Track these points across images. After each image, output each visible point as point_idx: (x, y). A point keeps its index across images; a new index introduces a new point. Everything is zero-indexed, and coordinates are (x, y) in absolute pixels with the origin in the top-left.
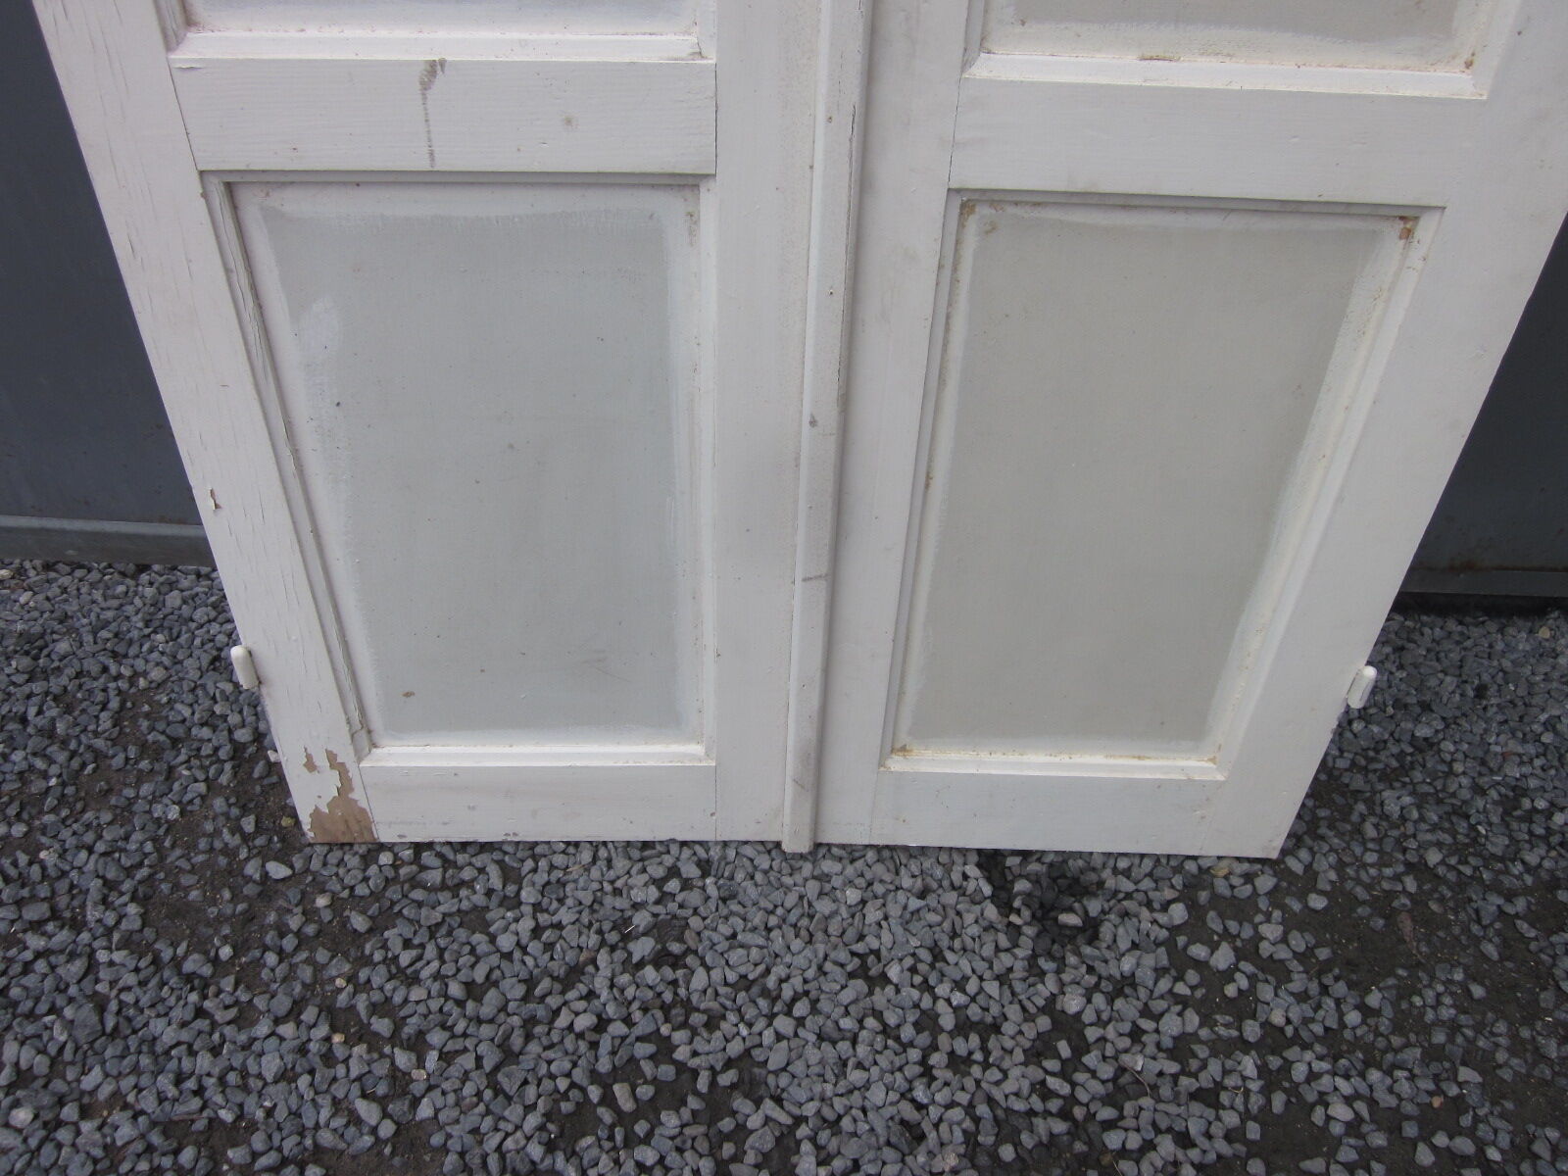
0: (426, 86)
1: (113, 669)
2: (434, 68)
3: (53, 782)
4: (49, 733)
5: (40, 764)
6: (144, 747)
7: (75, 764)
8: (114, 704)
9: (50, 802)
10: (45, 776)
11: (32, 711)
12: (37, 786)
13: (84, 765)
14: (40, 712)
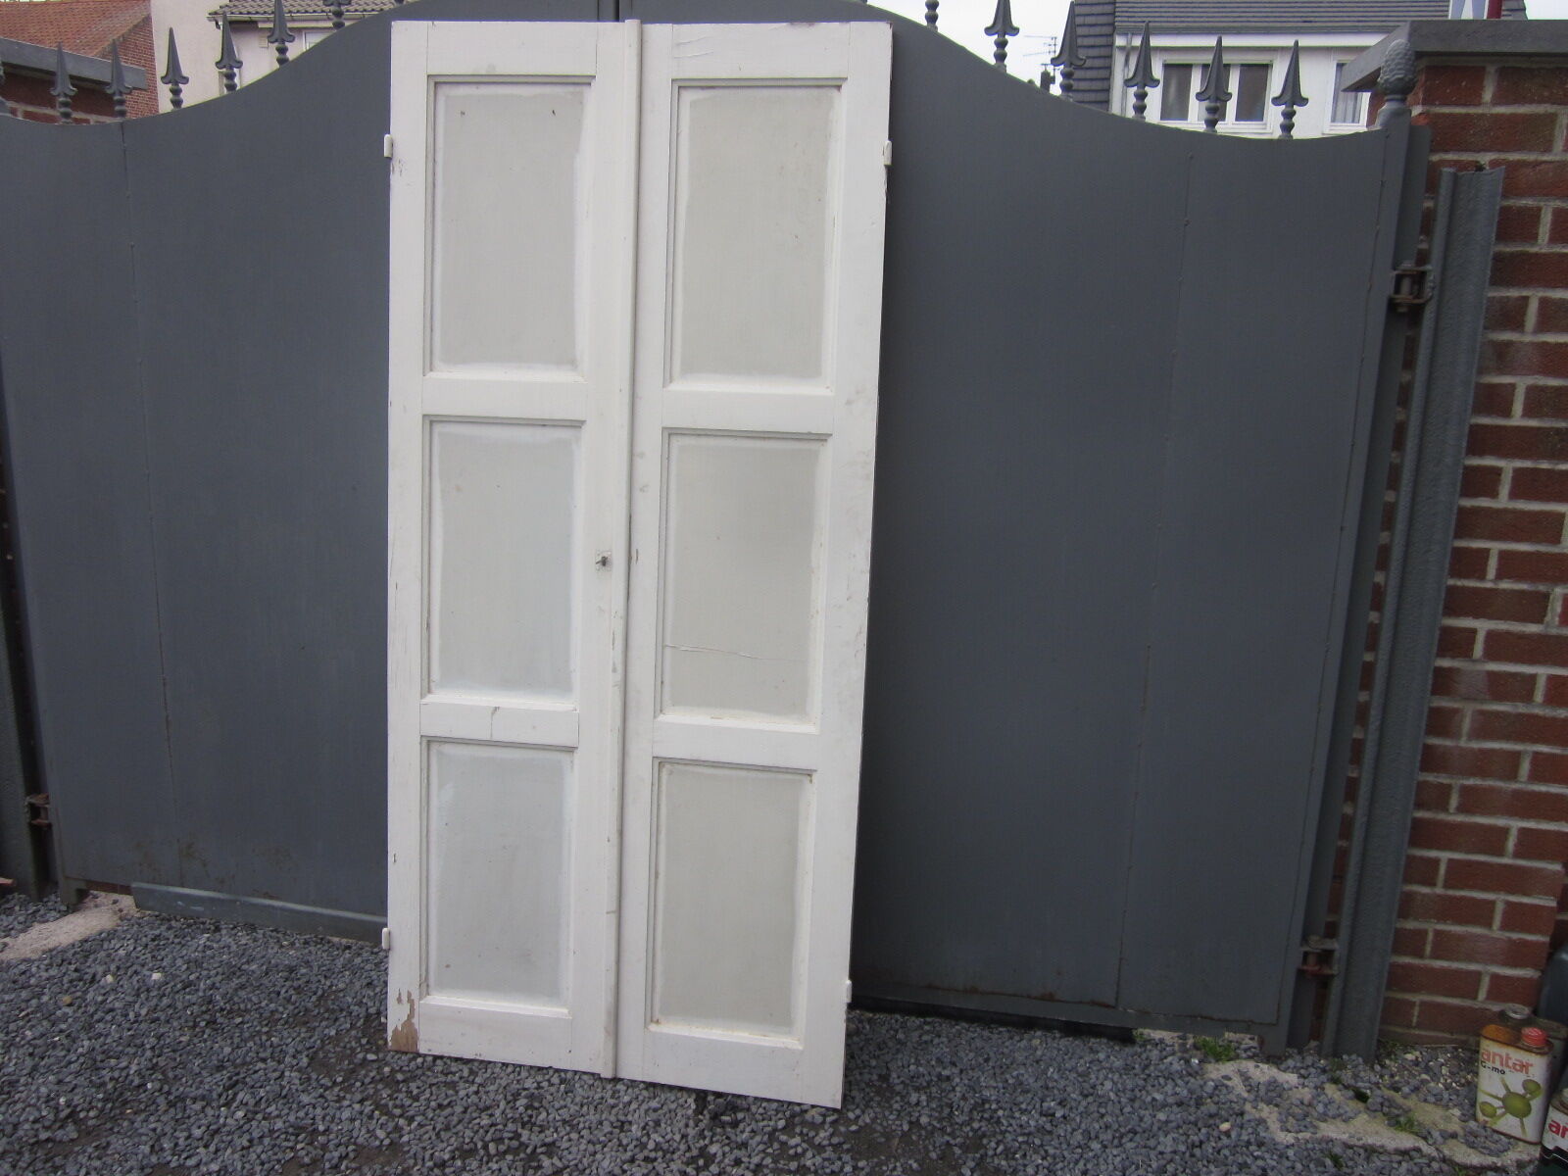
0: (493, 714)
1: (323, 981)
2: (496, 709)
3: (284, 1016)
4: (288, 1000)
5: (281, 1009)
6: (327, 1010)
7: (296, 1011)
8: (320, 992)
9: (282, 1022)
10: (282, 1013)
11: (283, 991)
12: (277, 1016)
13: (300, 1012)
14: (287, 992)
